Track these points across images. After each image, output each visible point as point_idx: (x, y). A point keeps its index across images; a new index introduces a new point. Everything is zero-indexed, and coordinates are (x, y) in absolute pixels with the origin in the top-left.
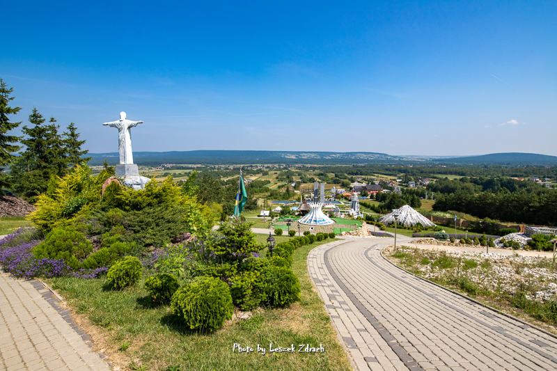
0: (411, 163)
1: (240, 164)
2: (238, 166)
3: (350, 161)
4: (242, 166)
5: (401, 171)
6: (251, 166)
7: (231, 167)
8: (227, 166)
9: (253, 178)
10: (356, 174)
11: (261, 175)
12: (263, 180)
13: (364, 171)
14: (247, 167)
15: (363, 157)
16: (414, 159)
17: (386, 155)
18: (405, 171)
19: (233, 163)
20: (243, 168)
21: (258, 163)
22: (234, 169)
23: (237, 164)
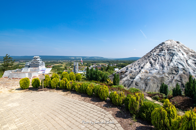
0: (110, 60)
3: (92, 59)
5: (107, 62)
6: (57, 61)
10: (94, 63)
11: (60, 64)
13: (96, 62)
15: (96, 58)
16: (111, 59)
17: (103, 58)
18: (109, 62)
19: (50, 60)
20: (54, 62)
21: (60, 60)
22: (50, 62)
23: (52, 60)
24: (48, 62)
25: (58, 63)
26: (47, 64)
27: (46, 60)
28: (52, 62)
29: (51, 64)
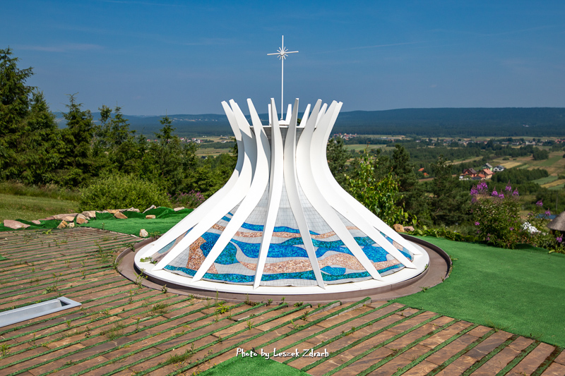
1: (486, 135)
2: (480, 139)
4: (488, 139)
6: (510, 140)
7: (465, 142)
8: (456, 139)
9: (509, 165)
11: (529, 158)
12: (531, 169)
14: (500, 141)
19: (470, 134)
20: (490, 144)
21: (527, 134)
22: (470, 145)
23: (477, 135)
24: (456, 144)
25: (514, 155)
26: (458, 157)
27: (449, 134)
28: (481, 146)
29: (477, 159)
